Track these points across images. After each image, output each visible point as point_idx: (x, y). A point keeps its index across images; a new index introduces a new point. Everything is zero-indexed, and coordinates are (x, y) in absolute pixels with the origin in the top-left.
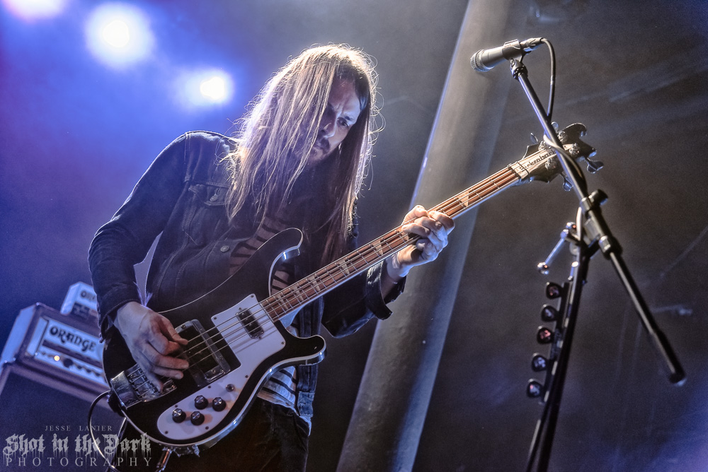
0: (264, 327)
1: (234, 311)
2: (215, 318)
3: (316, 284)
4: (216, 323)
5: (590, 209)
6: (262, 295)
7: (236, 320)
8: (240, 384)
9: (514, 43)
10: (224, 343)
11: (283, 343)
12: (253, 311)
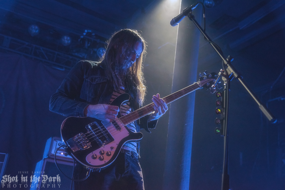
0: (121, 128)
5: (228, 64)
8: (115, 147)
10: (107, 132)
11: (128, 134)
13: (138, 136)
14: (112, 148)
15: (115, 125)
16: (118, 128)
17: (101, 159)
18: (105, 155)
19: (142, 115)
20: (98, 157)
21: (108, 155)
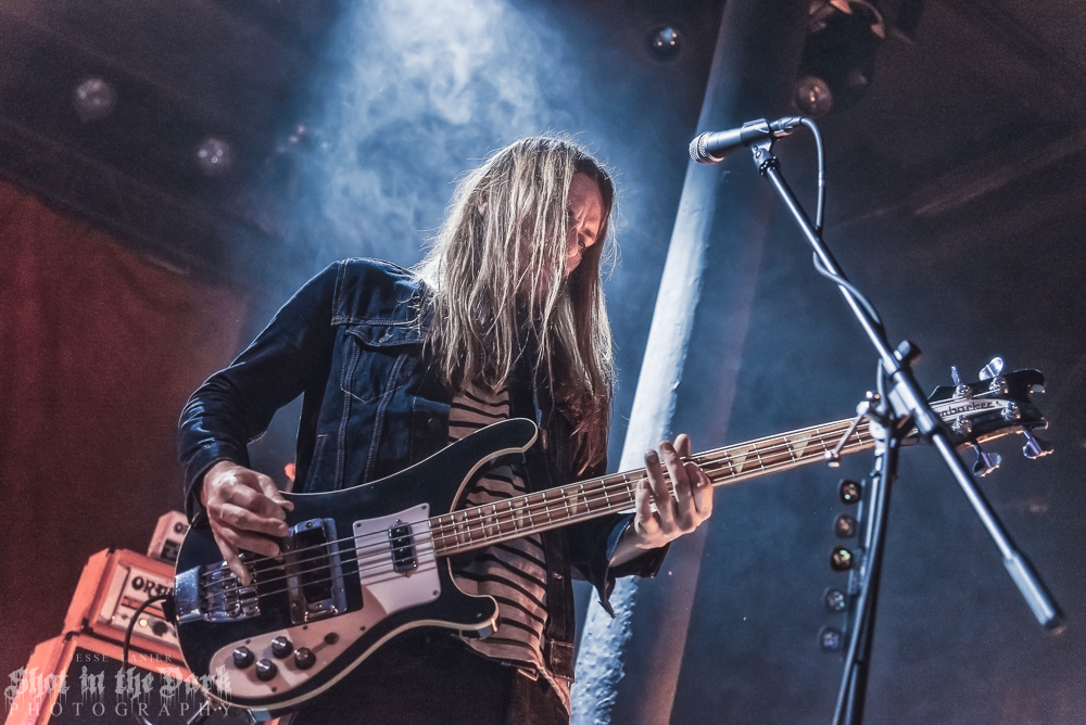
0: (421, 558)
1: (389, 521)
2: (359, 525)
3: (520, 515)
4: (357, 532)
5: (897, 371)
6: (439, 507)
7: (386, 536)
8: (348, 638)
9: (760, 126)
10: (355, 566)
11: (435, 593)
12: (415, 529)
14: (332, 638)
15: (395, 544)
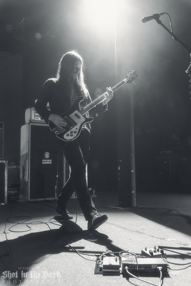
0: (81, 117)
1: (73, 114)
4: (70, 116)
6: (78, 110)
7: (74, 116)
8: (78, 128)
11: (85, 119)
12: (77, 113)
13: (91, 119)
14: (77, 129)
15: (76, 116)
16: (78, 117)
17: (72, 136)
18: (73, 133)
19: (92, 107)
20: (70, 135)
21: (75, 132)
